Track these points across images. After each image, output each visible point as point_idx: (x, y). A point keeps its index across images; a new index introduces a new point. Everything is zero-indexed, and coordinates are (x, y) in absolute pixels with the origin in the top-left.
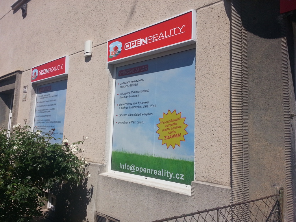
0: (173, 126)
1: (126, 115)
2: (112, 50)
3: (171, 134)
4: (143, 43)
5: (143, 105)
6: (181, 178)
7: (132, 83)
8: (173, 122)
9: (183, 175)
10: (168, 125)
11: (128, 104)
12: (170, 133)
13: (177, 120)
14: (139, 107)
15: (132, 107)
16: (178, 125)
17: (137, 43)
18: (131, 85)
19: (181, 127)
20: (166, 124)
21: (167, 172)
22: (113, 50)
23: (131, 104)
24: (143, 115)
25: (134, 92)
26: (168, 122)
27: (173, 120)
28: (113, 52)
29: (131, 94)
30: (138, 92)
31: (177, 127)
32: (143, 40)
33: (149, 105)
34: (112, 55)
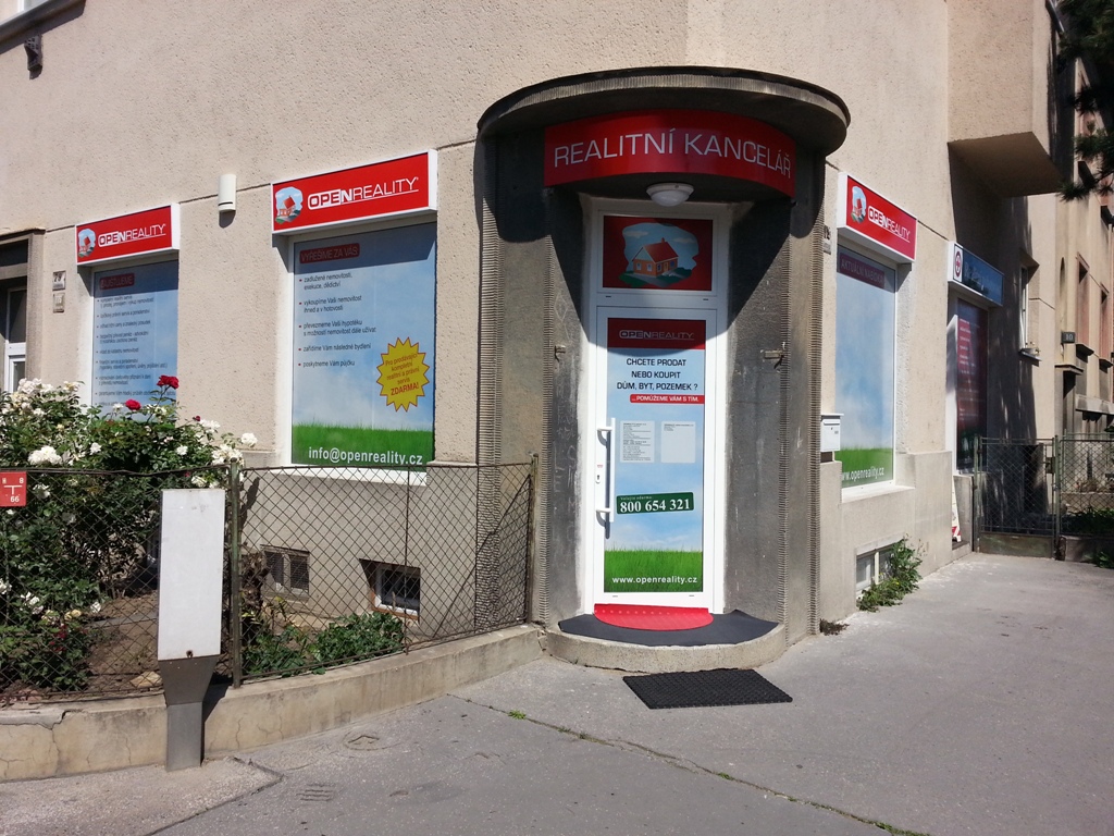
0: (405, 370)
1: (320, 348)
2: (281, 205)
3: (402, 385)
4: (345, 200)
5: (352, 327)
6: (418, 463)
7: (329, 281)
8: (405, 362)
9: (420, 457)
10: (397, 368)
11: (322, 325)
12: (399, 382)
13: (411, 357)
14: (343, 331)
15: (331, 332)
16: (414, 367)
17: (332, 198)
18: (327, 285)
19: (417, 370)
20: (394, 366)
21: (396, 455)
22: (284, 207)
23: (329, 325)
24: (351, 347)
25: (333, 301)
26: (396, 361)
27: (404, 359)
28: (283, 210)
29: (328, 305)
30: (341, 300)
31: (412, 371)
32: (344, 192)
33: (362, 327)
34: (283, 218)
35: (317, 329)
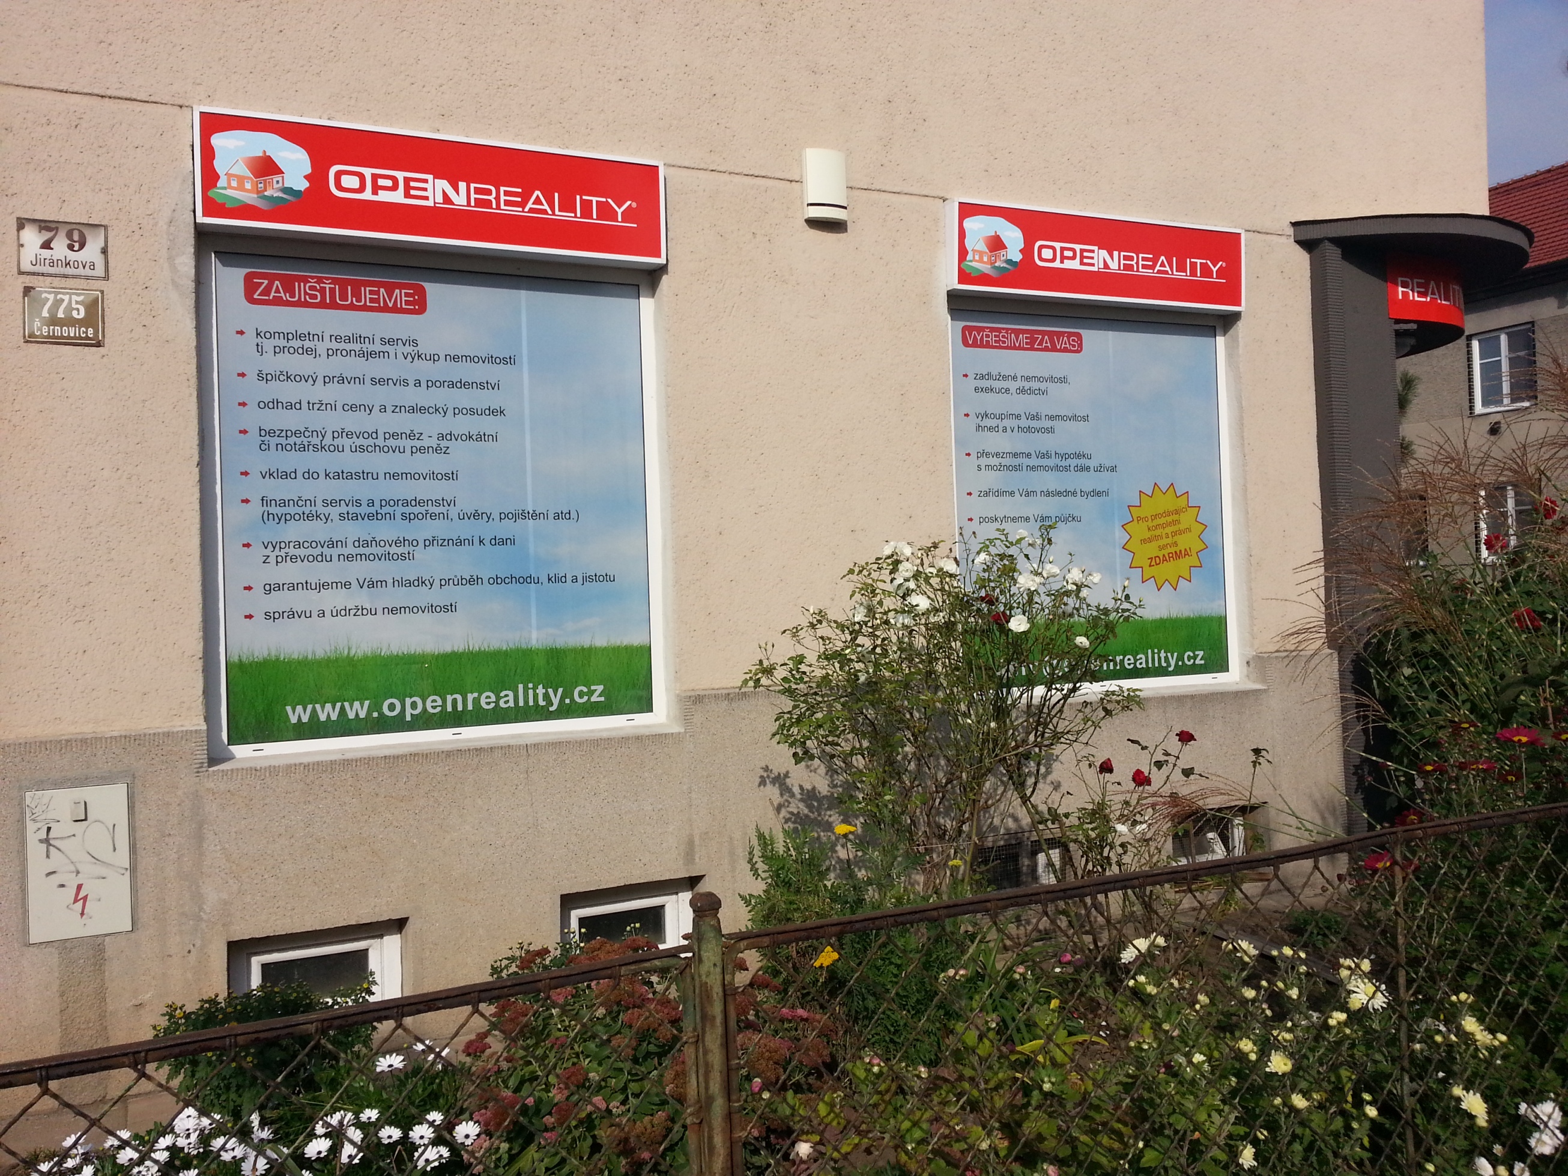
0: (1169, 530)
1: (1012, 494)
2: (976, 242)
3: (1165, 552)
4: (1106, 266)
5: (1073, 462)
6: (1198, 662)
7: (1027, 385)
8: (1169, 519)
9: (1201, 653)
10: (1156, 527)
11: (1015, 455)
12: (1161, 548)
13: (1177, 512)
14: (1057, 468)
15: (1033, 468)
16: (1182, 527)
17: (1082, 257)
18: (1022, 391)
19: (1189, 530)
20: (1150, 524)
21: (1163, 655)
22: (982, 247)
23: (1029, 455)
24: (1074, 494)
25: (1036, 417)
26: (1155, 517)
27: (1168, 513)
28: (981, 253)
29: (1024, 422)
30: (1052, 418)
31: (1180, 532)
32: (1104, 253)
33: (1092, 463)
34: (978, 264)
35: (1007, 461)
